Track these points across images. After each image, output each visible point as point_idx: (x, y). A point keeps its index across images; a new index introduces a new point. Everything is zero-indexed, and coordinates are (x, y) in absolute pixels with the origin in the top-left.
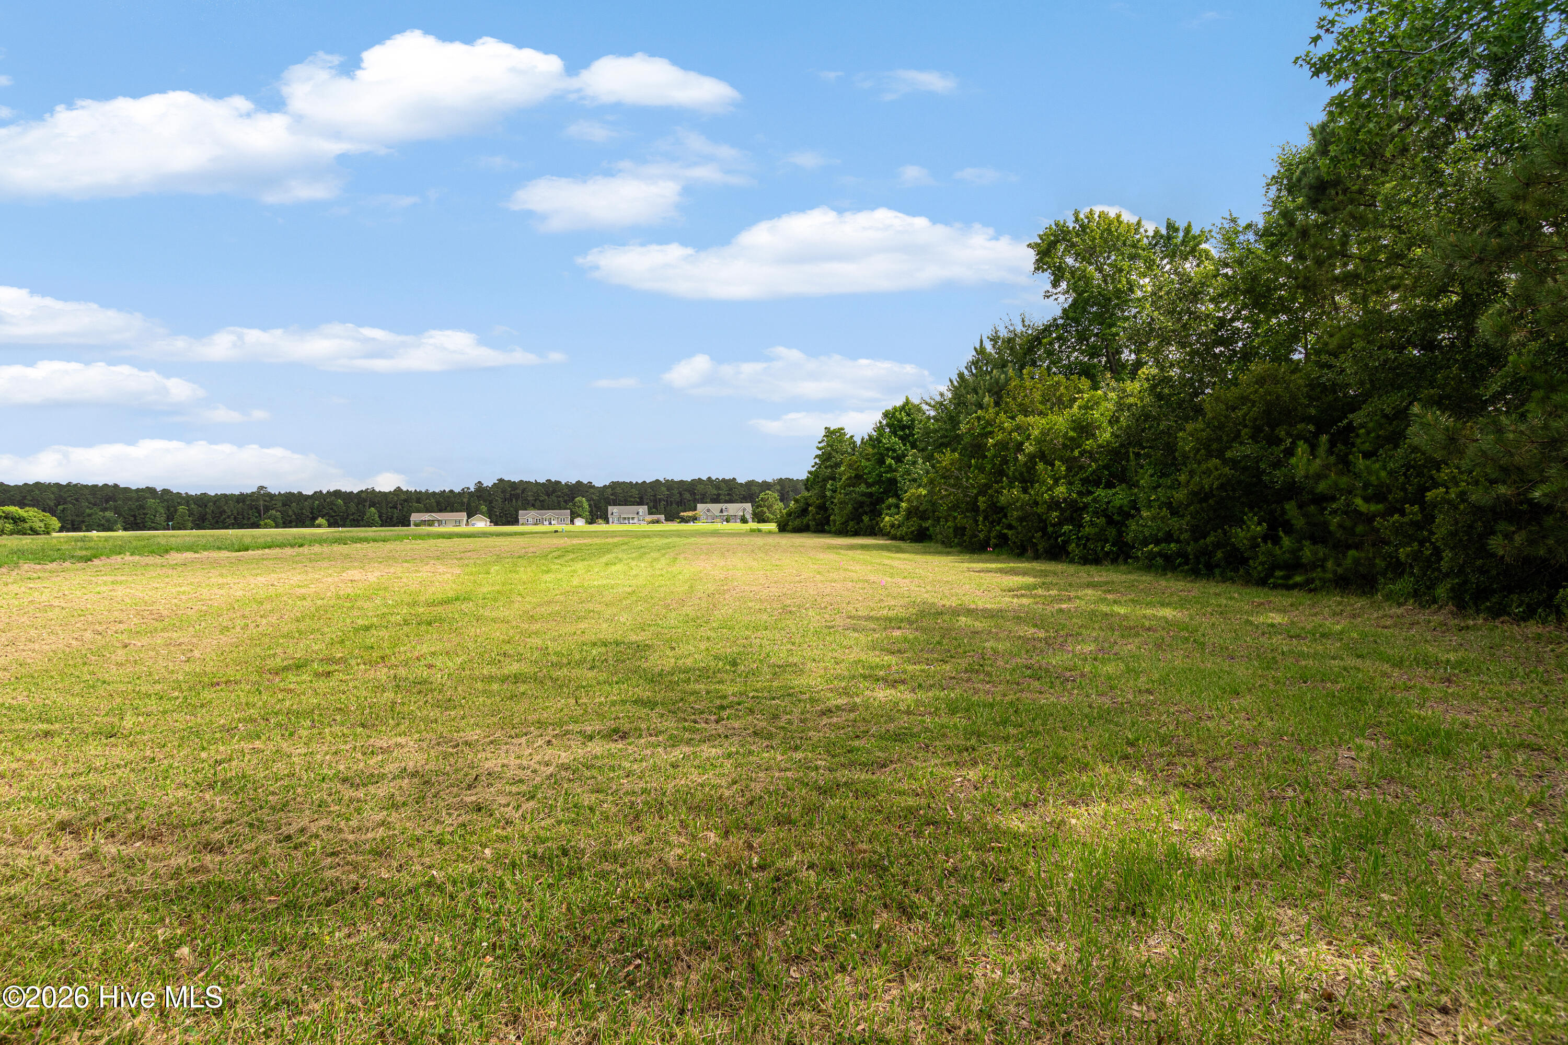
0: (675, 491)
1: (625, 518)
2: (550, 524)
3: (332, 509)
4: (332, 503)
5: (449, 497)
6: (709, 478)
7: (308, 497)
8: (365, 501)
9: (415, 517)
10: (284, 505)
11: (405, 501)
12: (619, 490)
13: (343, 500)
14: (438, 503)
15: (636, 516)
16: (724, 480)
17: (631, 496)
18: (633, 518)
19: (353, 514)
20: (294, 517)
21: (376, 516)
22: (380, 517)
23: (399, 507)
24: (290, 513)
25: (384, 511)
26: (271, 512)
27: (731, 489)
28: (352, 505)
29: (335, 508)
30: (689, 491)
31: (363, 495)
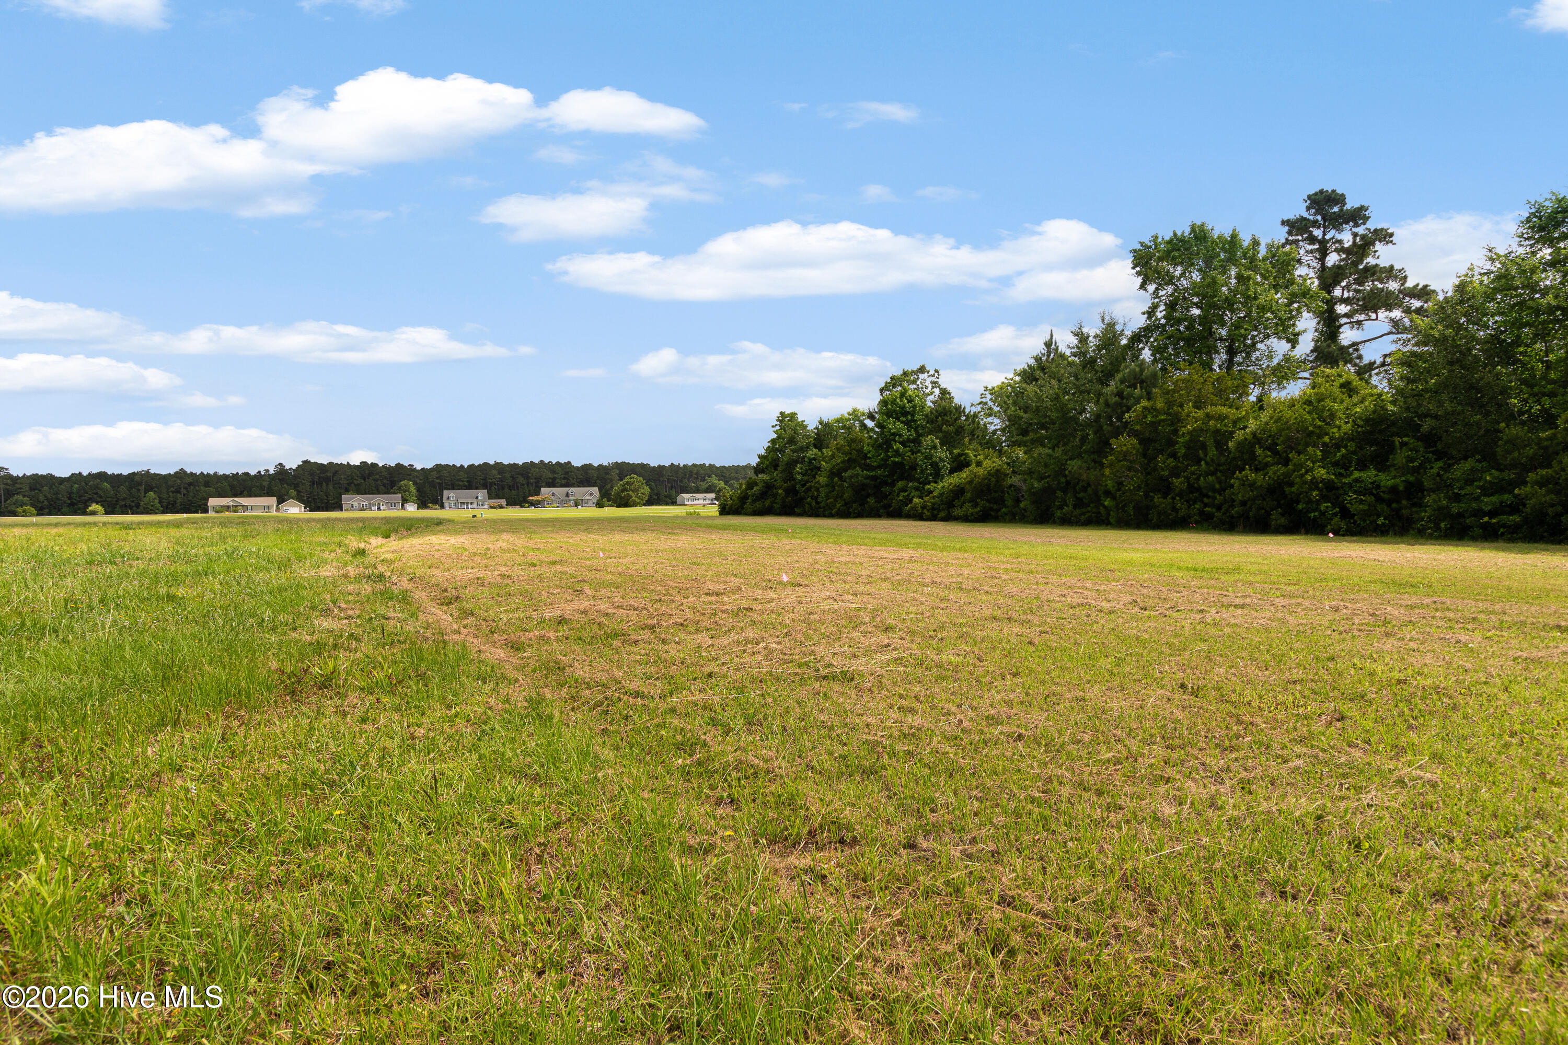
0: (508, 475)
1: (462, 503)
2: (379, 509)
3: (96, 493)
4: (97, 487)
5: (244, 481)
6: (542, 461)
7: (62, 480)
8: (140, 484)
9: (213, 502)
10: (32, 489)
11: (190, 484)
12: (445, 474)
13: (110, 483)
14: (232, 487)
15: (475, 500)
16: (558, 464)
17: (459, 480)
18: (472, 503)
19: (124, 499)
20: (46, 503)
21: (157, 501)
22: (160, 502)
23: (183, 491)
24: (41, 498)
25: (165, 496)
26: (16, 497)
27: (567, 473)
28: (123, 488)
29: (100, 492)
30: (522, 475)
31: (137, 478)
